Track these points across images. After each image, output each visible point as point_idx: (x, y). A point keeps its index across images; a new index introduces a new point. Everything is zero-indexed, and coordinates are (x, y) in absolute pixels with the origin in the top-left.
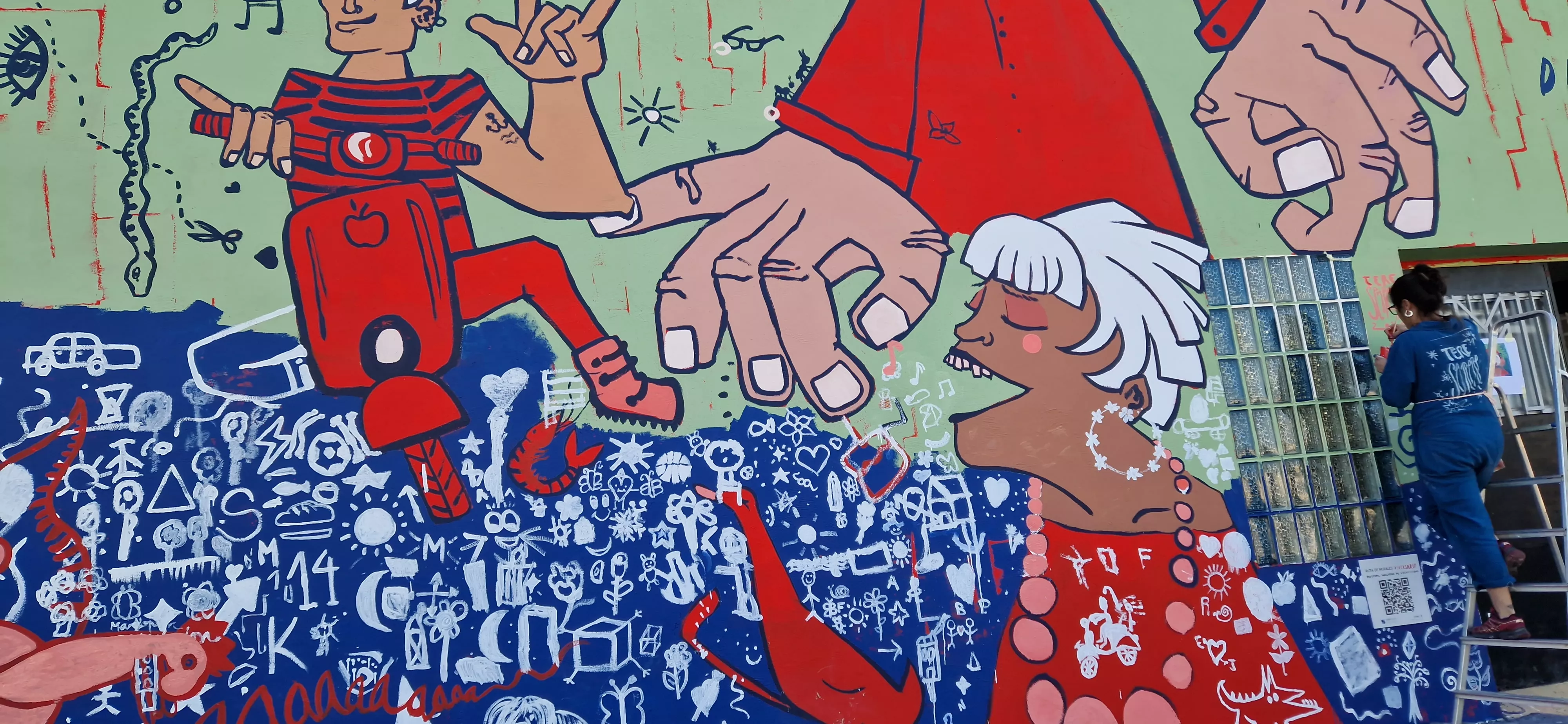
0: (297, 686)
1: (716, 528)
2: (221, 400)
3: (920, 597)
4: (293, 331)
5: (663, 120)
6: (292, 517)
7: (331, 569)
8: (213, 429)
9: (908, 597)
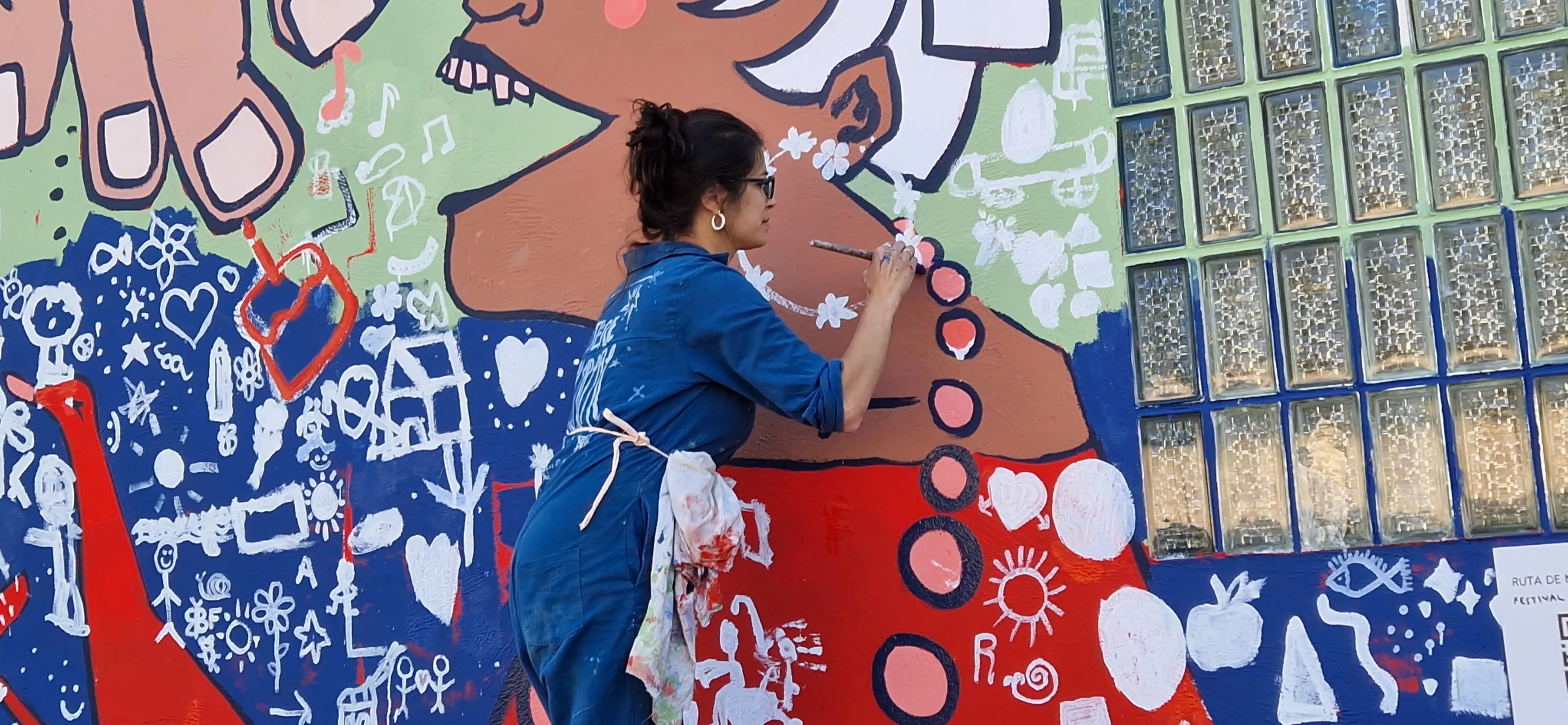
1: (31, 457)
3: (354, 604)
9: (331, 603)
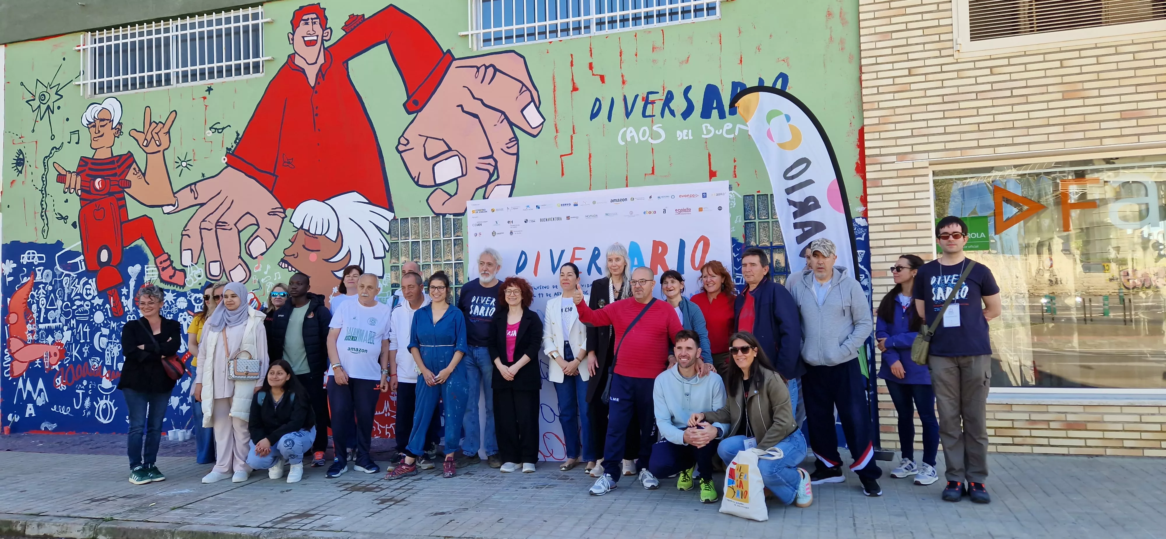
0: (79, 366)
2: (63, 273)
4: (81, 251)
5: (188, 166)
6: (78, 312)
7: (88, 330)
8: (61, 281)
